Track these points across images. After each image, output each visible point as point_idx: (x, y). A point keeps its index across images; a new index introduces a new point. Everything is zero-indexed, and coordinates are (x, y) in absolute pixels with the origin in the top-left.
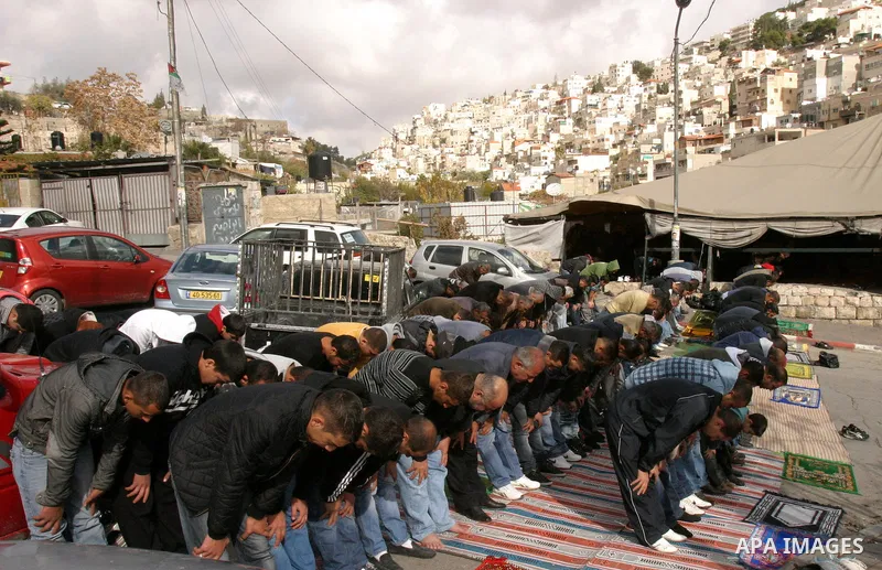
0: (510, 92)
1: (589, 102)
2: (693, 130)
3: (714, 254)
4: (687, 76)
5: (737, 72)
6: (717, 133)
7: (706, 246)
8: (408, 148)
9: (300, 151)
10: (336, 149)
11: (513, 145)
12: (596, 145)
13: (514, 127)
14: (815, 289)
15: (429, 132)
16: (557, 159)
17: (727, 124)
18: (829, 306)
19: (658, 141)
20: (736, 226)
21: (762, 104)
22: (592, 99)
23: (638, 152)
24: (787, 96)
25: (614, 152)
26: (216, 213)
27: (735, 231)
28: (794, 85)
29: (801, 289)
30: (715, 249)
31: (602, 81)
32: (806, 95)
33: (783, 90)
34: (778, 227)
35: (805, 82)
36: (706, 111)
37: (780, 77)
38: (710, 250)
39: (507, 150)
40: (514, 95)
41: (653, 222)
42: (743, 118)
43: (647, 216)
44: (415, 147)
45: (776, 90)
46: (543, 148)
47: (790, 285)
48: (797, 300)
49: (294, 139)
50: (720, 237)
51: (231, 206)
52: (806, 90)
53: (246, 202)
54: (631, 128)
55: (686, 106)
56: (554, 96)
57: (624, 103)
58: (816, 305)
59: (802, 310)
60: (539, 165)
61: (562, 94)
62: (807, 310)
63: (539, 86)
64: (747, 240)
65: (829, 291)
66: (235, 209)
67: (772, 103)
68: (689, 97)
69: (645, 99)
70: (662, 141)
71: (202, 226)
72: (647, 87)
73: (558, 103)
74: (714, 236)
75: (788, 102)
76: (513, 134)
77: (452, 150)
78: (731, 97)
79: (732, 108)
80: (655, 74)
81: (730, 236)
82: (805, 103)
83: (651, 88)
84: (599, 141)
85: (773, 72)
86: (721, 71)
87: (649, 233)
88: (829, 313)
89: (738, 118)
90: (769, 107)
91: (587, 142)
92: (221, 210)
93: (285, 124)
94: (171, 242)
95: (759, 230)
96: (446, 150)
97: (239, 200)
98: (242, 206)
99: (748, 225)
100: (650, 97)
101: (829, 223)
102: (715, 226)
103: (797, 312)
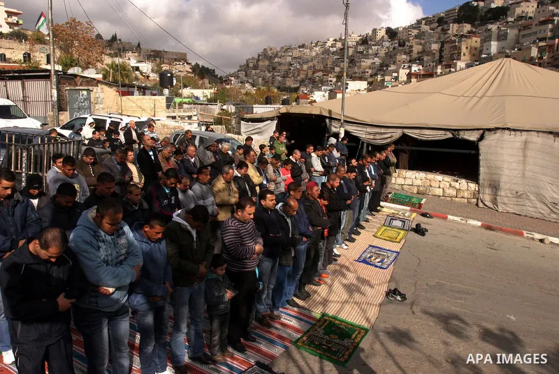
0: (315, 42)
1: (359, 50)
2: (416, 69)
3: (368, 147)
4: (416, 37)
5: (446, 36)
6: (430, 71)
7: (363, 143)
8: (254, 72)
9: (190, 70)
10: (214, 70)
11: (314, 73)
12: (361, 75)
13: (315, 62)
14: (430, 176)
15: (267, 63)
16: (337, 82)
17: (436, 66)
18: (439, 187)
19: (395, 74)
20: (383, 130)
21: (458, 55)
22: (361, 48)
23: (384, 80)
24: (473, 52)
25: (370, 80)
26: (75, 106)
27: (381, 134)
28: (478, 45)
29: (422, 175)
30: (368, 145)
31: (368, 38)
32: (484, 51)
33: (471, 48)
34: (409, 132)
35: (485, 44)
36: (425, 58)
37: (470, 40)
38: (365, 145)
39: (310, 75)
40: (317, 44)
41: (331, 125)
42: (446, 63)
43: (327, 121)
44: (258, 71)
45: (467, 48)
46: (330, 75)
47: (415, 172)
48: (418, 182)
49: (188, 63)
50: (372, 137)
51: (84, 102)
52: (485, 48)
53: (92, 100)
54: (382, 65)
55: (415, 55)
56: (339, 45)
57: (379, 51)
58: (431, 186)
59: (421, 189)
60: (327, 85)
61: (343, 45)
62: (425, 189)
63: (331, 39)
64: (389, 140)
65: (439, 177)
66: (86, 103)
67: (464, 55)
68: (417, 49)
69: (391, 50)
70: (398, 75)
71: (67, 113)
72: (393, 42)
73: (341, 49)
74: (368, 137)
75: (474, 55)
76: (314, 66)
77: (279, 74)
78: (441, 50)
79: (441, 57)
80: (398, 35)
81: (378, 137)
82: (483, 56)
83: (396, 43)
84: (362, 73)
85: (466, 37)
86: (437, 35)
87: (328, 132)
88: (439, 192)
89: (443, 63)
90: (462, 58)
91: (355, 73)
92: (78, 104)
93: (185, 55)
94: (49, 123)
95: (397, 134)
96: (276, 74)
97: (88, 99)
98: (90, 102)
99: (390, 130)
100: (394, 48)
101: (443, 132)
102: (369, 130)
103: (418, 190)
